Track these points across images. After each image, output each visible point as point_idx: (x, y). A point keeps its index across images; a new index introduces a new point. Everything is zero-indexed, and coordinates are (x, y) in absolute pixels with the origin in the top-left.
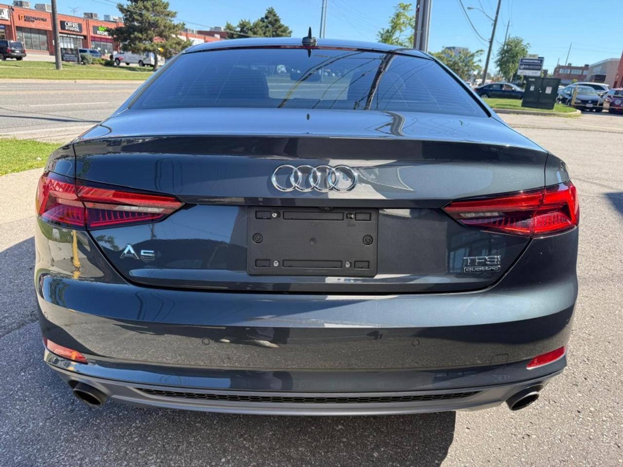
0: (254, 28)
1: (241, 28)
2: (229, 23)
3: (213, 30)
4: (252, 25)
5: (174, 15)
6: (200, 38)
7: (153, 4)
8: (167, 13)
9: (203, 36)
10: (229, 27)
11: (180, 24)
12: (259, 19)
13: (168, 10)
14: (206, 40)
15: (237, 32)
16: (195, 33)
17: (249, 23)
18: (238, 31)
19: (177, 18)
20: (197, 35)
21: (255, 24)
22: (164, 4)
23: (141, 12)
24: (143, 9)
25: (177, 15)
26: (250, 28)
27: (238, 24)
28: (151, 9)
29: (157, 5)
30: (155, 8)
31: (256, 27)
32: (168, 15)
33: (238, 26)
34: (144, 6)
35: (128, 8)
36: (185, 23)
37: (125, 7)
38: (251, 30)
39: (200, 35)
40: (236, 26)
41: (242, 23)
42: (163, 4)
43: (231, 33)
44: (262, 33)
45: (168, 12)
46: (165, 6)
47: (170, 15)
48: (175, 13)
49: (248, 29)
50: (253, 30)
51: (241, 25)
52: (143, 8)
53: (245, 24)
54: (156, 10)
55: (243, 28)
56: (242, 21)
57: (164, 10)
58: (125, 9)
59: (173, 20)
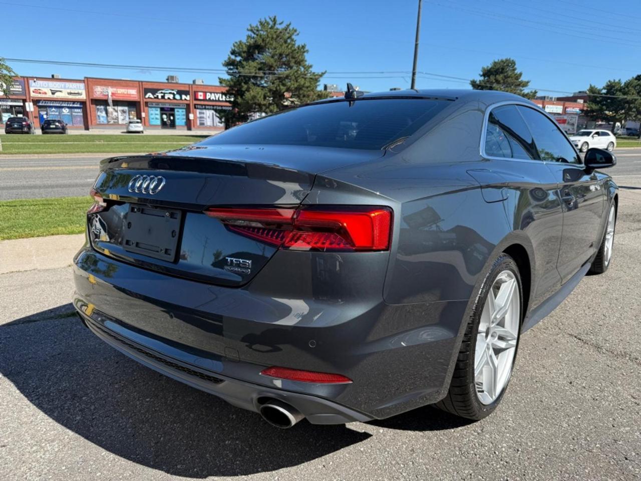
0: (624, 89)
1: (607, 89)
2: (593, 86)
3: (577, 95)
4: (623, 85)
5: (525, 84)
6: (558, 105)
7: (505, 76)
8: (518, 83)
9: (562, 102)
10: (592, 90)
11: (531, 92)
12: (633, 78)
13: (520, 80)
14: (566, 106)
15: (602, 94)
16: (553, 100)
17: (619, 83)
18: (604, 94)
19: (528, 87)
20: (555, 102)
21: (627, 84)
22: (517, 75)
23: (491, 85)
24: (494, 83)
25: (529, 84)
26: (619, 88)
27: (604, 85)
28: (502, 81)
29: (509, 77)
30: (506, 80)
31: (627, 87)
32: (519, 85)
33: (604, 88)
34: (495, 79)
35: (480, 83)
36: (537, 91)
37: (478, 82)
38: (620, 91)
39: (558, 102)
40: (602, 88)
41: (609, 84)
42: (515, 75)
43: (594, 96)
44: (635, 92)
45: (520, 82)
46: (517, 77)
47: (522, 85)
48: (528, 82)
49: (617, 90)
50: (623, 90)
51: (608, 86)
52: (494, 81)
53: (613, 84)
54: (507, 81)
55: (611, 89)
56: (609, 81)
57: (516, 81)
58: (477, 85)
59: (523, 90)
